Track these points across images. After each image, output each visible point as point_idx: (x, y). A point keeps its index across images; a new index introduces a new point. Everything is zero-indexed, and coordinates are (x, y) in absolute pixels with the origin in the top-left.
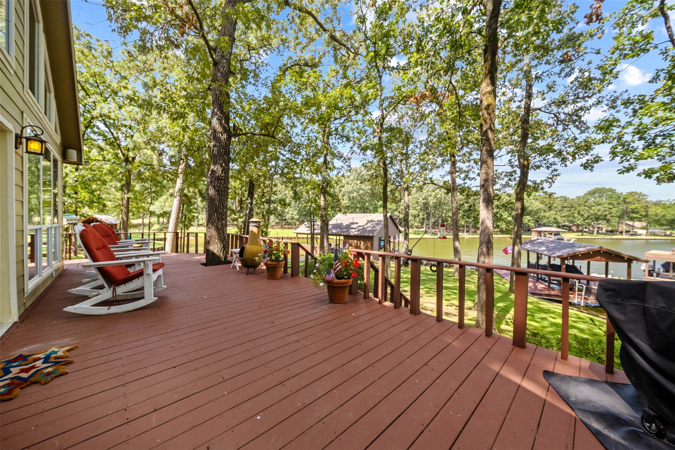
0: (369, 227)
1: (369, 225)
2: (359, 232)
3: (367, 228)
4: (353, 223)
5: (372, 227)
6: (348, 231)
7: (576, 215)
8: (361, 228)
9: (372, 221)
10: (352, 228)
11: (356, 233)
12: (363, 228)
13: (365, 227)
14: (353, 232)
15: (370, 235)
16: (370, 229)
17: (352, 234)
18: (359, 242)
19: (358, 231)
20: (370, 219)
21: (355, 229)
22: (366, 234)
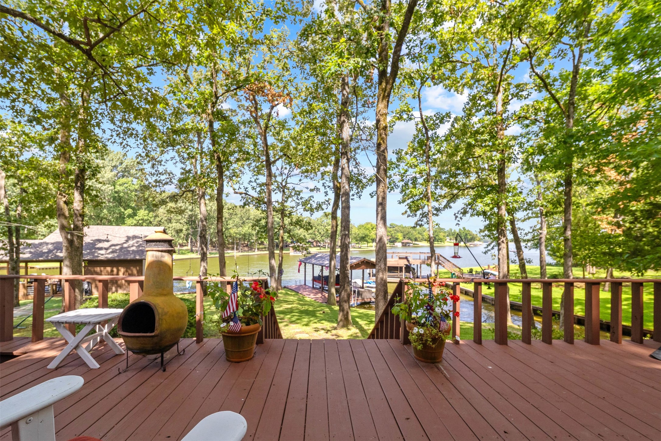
0: (133, 245)
1: (131, 242)
2: (116, 255)
3: (129, 247)
4: (100, 241)
5: (139, 246)
6: (92, 253)
7: (317, 233)
8: (117, 247)
9: (134, 237)
10: (101, 249)
11: (110, 256)
12: (122, 248)
13: (125, 245)
14: (103, 255)
15: (138, 257)
16: (134, 248)
17: (101, 258)
18: (115, 270)
19: (112, 252)
20: (131, 235)
21: (106, 249)
22: (129, 257)
